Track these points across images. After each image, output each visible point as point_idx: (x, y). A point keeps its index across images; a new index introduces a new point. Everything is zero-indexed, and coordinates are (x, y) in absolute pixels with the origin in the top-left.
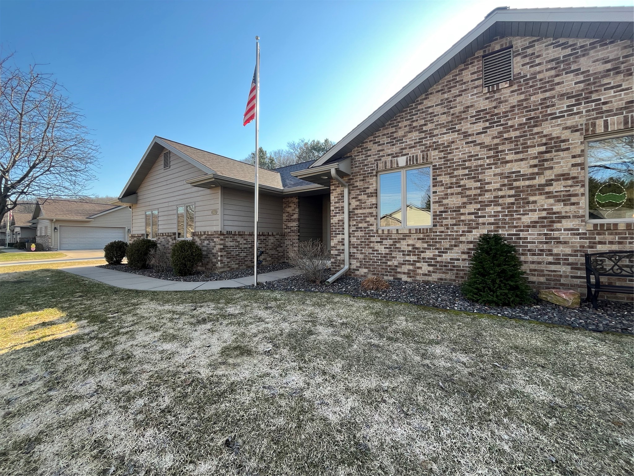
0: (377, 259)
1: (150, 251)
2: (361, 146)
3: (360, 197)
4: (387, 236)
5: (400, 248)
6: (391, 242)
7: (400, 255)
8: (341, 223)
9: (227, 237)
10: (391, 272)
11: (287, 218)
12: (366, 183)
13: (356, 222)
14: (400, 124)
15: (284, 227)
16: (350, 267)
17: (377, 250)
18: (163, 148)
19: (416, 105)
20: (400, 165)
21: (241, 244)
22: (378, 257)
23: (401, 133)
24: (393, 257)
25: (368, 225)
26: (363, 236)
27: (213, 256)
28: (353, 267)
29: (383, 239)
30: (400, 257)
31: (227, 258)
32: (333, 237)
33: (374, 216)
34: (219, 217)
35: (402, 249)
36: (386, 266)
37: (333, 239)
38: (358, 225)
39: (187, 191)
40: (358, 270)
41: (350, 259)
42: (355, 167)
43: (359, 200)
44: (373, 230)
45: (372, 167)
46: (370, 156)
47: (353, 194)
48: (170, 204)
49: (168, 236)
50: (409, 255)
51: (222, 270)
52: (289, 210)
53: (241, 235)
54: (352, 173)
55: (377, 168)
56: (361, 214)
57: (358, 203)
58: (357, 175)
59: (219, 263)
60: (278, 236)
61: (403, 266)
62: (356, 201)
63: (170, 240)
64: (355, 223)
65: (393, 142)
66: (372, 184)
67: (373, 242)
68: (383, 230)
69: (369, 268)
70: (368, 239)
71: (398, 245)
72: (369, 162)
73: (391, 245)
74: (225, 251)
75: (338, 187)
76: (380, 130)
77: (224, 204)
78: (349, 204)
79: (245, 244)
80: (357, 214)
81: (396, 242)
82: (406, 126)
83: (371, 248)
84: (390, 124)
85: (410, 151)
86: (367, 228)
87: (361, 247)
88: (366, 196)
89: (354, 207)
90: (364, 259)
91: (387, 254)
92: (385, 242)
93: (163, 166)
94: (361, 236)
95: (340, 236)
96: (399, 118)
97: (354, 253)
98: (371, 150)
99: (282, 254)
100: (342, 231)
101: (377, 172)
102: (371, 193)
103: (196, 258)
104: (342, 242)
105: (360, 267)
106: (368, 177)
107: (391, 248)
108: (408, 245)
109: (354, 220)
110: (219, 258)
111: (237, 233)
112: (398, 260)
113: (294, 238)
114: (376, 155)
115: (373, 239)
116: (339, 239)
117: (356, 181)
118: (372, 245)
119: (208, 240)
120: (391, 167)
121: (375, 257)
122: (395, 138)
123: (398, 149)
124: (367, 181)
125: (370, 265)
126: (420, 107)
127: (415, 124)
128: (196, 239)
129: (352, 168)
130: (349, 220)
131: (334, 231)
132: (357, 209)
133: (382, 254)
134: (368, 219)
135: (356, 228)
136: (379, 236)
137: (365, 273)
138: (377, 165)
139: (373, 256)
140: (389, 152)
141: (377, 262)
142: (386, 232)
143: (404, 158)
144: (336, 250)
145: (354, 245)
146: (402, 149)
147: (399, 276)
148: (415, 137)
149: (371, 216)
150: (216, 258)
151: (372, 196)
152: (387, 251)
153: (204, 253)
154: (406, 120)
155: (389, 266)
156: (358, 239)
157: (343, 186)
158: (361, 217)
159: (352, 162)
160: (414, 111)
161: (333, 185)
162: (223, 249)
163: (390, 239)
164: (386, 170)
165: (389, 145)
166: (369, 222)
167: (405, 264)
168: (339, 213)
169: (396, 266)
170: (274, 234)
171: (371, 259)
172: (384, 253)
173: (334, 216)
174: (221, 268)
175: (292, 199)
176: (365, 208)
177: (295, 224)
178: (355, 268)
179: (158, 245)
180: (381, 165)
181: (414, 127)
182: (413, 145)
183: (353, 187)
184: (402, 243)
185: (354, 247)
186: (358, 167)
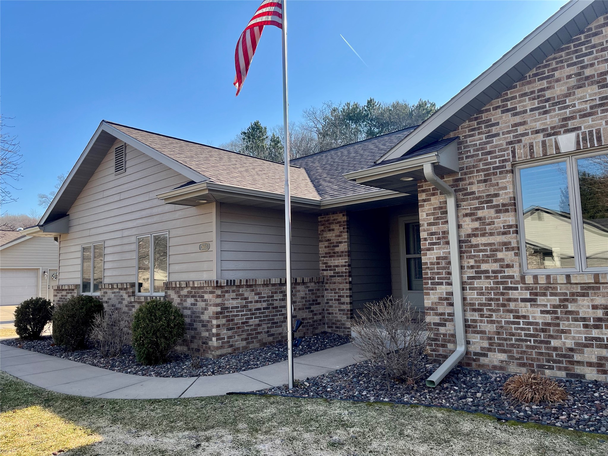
0: (526, 335)
1: (94, 318)
2: (476, 119)
3: (480, 214)
4: (546, 289)
5: (577, 313)
6: (556, 300)
7: (577, 326)
8: (443, 263)
9: (227, 292)
10: (560, 362)
11: (327, 250)
12: (492, 185)
13: (476, 261)
14: (557, 74)
15: (322, 266)
16: (467, 348)
17: (524, 317)
18: (113, 140)
19: (586, 37)
20: (563, 150)
21: (251, 302)
22: (529, 329)
23: (559, 90)
24: (563, 332)
25: (502, 266)
26: (492, 289)
27: (203, 326)
28: (475, 348)
29: (536, 294)
30: (579, 332)
31: (228, 329)
32: (427, 289)
33: (513, 249)
34: (213, 254)
35: (581, 315)
36: (547, 348)
37: (428, 294)
38: (479, 267)
39: (155, 211)
40: (486, 355)
41: (466, 332)
42: (467, 157)
43: (480, 219)
44: (512, 277)
45: (503, 156)
46: (497, 135)
47: (466, 207)
48: (126, 233)
49: (121, 289)
50: (596, 327)
51: (219, 352)
52: (330, 235)
53: (251, 286)
54: (461, 169)
55: (514, 156)
56: (485, 245)
57: (477, 224)
58: (472, 172)
59: (214, 339)
60: (313, 284)
61: (586, 349)
62: (473, 220)
63: (125, 296)
64: (472, 262)
65: (545, 107)
66: (505, 188)
67: (516, 300)
68: (535, 277)
69: (510, 351)
70: (503, 294)
71: (571, 307)
72: (496, 146)
73: (554, 306)
74: (223, 317)
75: (433, 195)
76: (515, 87)
77: (221, 232)
78: (459, 226)
79: (257, 302)
80: (477, 246)
81: (567, 300)
82: (569, 77)
83: (511, 311)
84: (535, 75)
85: (584, 122)
86: (500, 272)
87: (490, 310)
88: (493, 211)
89: (470, 231)
90: (498, 333)
91: (549, 324)
92: (541, 300)
93: (114, 168)
94: (487, 288)
95: (444, 287)
96: (554, 62)
97: (475, 321)
98: (498, 124)
99: (320, 317)
100: (445, 278)
101: (513, 165)
102: (504, 205)
103: (175, 331)
104: (448, 300)
105: (489, 350)
106: (495, 174)
107: (555, 312)
108: (595, 307)
109: (470, 257)
110: (214, 331)
111: (244, 283)
112: (574, 338)
113: (341, 286)
114: (509, 132)
115: (513, 294)
116: (441, 293)
117: (471, 184)
118: (512, 305)
119: (193, 297)
120: (545, 154)
121: (522, 329)
122: (548, 100)
123: (556, 119)
124: (494, 182)
125: (512, 345)
126: (595, 40)
127: (588, 72)
128: (173, 295)
129: (461, 159)
130: (461, 258)
131: (430, 279)
132: (475, 236)
133: (537, 324)
134: (500, 255)
135: (477, 272)
136: (527, 289)
137: (502, 362)
138: (514, 152)
139: (516, 329)
140: (538, 126)
141: (526, 341)
142: (542, 280)
143: (572, 136)
144: (437, 314)
145: (473, 304)
146: (565, 119)
147: (578, 370)
148: (590, 95)
149: (508, 249)
150: (207, 330)
151: (507, 211)
152: (548, 318)
153: (187, 320)
154: (568, 66)
155: (555, 349)
156: (482, 294)
157: (444, 192)
158: (485, 250)
159: (459, 149)
160: (583, 47)
161: (423, 191)
162: (221, 313)
163: (552, 294)
164: (532, 158)
165: (537, 112)
166: (502, 260)
167: (591, 346)
168: (439, 244)
169: (571, 350)
170: (306, 280)
171: (513, 335)
172: (540, 321)
173: (429, 249)
174: (218, 348)
175: (335, 216)
176: (491, 234)
177: (342, 261)
178: (478, 350)
179: (105, 305)
180: (521, 152)
181: (587, 78)
182: (589, 110)
183: (465, 195)
184: (580, 303)
185: (474, 310)
186: (472, 156)
